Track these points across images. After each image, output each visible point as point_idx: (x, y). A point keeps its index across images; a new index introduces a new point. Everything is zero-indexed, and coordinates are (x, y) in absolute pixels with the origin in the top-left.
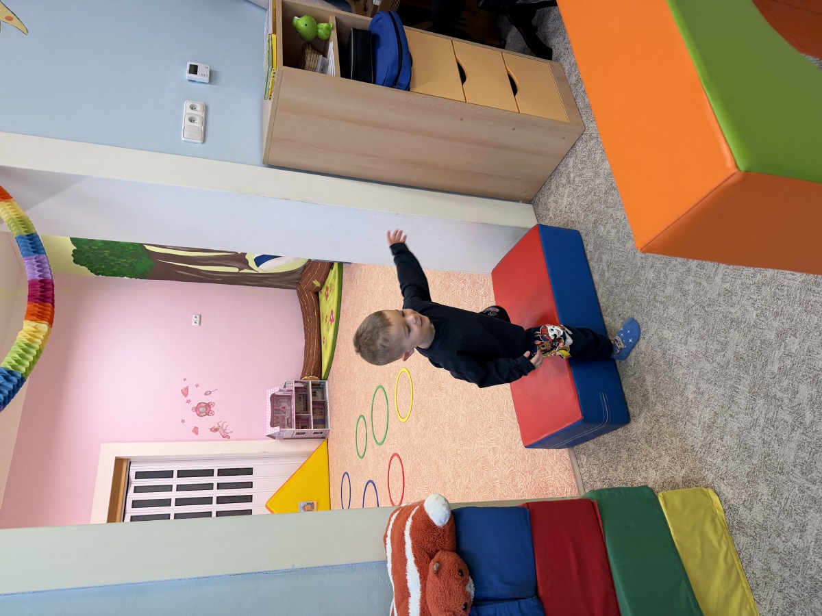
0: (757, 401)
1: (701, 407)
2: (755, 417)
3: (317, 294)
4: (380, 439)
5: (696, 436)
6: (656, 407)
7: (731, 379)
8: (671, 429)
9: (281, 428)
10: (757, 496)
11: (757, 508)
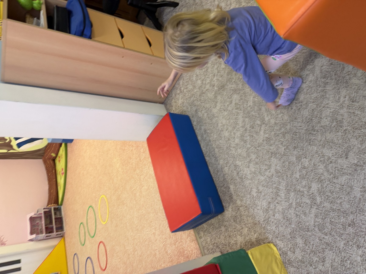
0: (291, 194)
1: (261, 200)
2: (290, 202)
3: (54, 160)
4: (92, 235)
5: (260, 215)
6: (237, 202)
7: (275, 184)
8: (247, 213)
9: (36, 235)
10: (297, 245)
11: (298, 251)
